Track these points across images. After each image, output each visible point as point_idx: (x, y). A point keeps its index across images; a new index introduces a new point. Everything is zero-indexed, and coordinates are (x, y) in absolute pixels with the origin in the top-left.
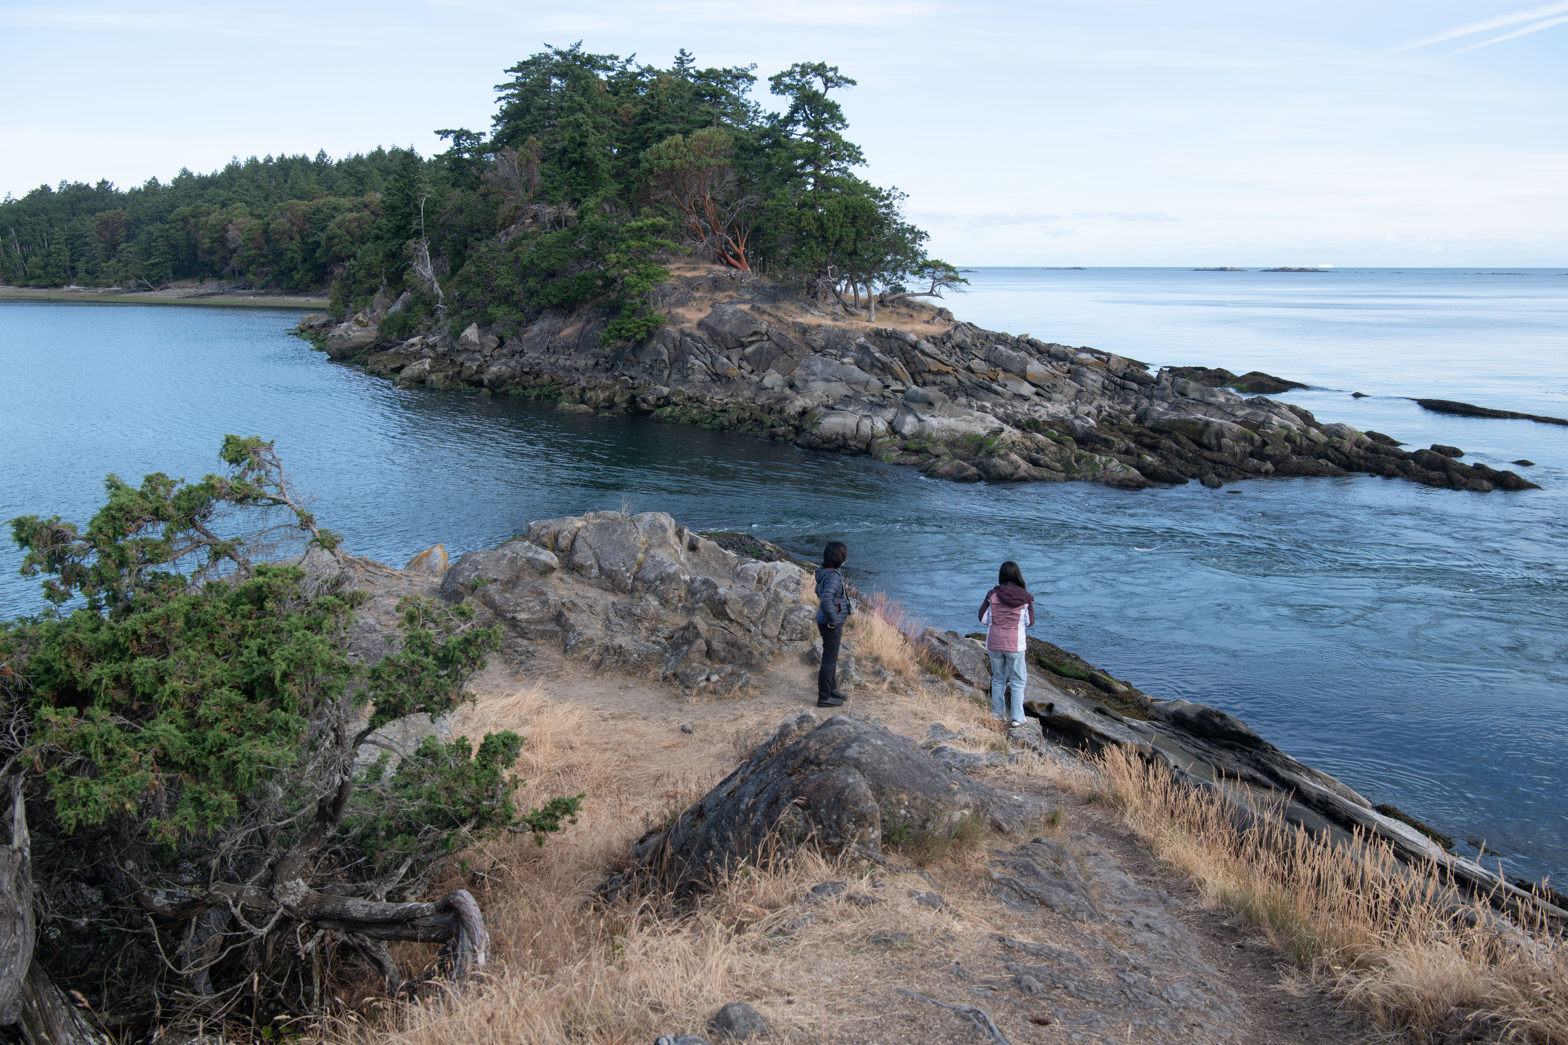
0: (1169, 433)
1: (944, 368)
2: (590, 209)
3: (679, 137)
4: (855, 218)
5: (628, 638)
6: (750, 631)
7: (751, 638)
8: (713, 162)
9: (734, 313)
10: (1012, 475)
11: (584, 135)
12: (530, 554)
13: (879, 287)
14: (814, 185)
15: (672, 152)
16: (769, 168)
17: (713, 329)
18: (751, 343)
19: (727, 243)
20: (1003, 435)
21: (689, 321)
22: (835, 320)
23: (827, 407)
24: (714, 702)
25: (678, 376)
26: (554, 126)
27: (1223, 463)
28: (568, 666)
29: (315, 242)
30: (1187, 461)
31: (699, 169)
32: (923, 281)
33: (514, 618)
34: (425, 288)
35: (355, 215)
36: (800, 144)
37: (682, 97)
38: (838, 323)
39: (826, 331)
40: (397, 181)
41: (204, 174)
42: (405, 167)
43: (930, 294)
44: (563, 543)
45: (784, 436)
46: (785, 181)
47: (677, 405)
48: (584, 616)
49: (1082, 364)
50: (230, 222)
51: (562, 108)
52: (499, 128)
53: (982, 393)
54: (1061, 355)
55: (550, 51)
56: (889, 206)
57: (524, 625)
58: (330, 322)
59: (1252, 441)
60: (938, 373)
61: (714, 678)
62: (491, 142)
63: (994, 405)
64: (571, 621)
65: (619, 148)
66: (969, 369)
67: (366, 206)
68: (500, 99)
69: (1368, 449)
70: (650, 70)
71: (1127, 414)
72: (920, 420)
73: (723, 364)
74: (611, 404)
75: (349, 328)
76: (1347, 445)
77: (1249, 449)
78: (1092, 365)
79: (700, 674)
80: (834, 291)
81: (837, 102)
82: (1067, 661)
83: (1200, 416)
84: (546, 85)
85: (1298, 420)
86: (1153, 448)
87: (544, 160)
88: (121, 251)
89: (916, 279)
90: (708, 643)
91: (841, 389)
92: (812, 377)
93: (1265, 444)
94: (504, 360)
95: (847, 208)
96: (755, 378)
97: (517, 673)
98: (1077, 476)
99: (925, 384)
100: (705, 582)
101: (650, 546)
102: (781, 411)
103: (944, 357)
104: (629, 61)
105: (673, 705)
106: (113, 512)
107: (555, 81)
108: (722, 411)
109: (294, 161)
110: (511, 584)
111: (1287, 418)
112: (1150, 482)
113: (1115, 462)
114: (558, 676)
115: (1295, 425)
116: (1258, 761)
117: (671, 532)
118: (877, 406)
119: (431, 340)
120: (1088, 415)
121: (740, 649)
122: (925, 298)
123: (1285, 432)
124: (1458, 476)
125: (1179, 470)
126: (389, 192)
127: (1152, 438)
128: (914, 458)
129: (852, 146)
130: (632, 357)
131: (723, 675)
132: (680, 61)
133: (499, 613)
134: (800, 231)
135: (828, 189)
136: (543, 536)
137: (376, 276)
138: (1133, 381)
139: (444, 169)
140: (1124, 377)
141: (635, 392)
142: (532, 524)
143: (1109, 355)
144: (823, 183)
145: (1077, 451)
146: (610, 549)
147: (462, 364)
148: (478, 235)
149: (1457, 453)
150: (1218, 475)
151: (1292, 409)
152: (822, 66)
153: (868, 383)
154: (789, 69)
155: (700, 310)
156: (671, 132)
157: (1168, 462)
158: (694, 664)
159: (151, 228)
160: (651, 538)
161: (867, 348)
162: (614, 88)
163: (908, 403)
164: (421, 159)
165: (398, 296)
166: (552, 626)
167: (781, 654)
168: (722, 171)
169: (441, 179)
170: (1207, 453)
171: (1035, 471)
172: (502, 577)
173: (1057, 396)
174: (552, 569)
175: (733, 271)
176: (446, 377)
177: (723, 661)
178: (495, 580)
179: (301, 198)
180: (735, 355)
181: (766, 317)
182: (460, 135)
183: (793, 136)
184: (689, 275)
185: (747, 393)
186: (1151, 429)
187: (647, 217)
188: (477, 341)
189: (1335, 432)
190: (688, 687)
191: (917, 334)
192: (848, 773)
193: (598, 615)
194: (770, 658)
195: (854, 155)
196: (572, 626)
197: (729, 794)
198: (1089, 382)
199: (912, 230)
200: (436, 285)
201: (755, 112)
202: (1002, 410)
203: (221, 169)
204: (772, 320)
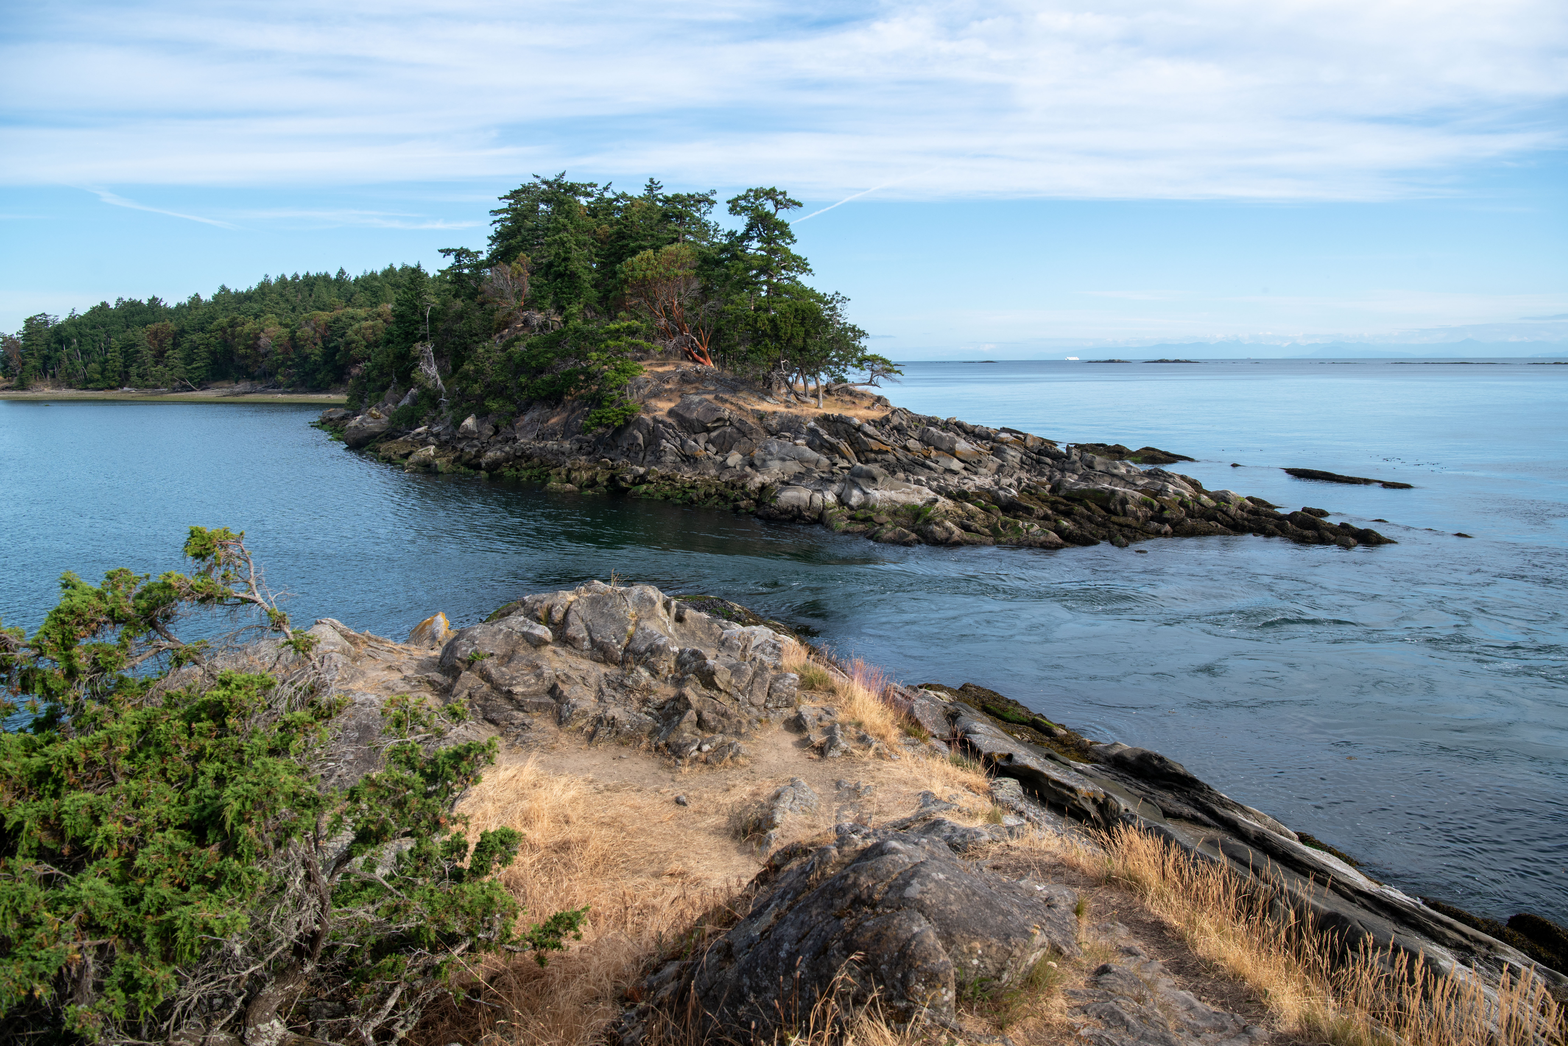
0: (1081, 500)
1: (884, 448)
2: (573, 314)
3: (650, 252)
4: (804, 319)
5: (621, 709)
6: (738, 700)
7: (739, 706)
8: (680, 272)
9: (700, 402)
10: (947, 539)
11: (568, 251)
12: (525, 629)
13: (824, 378)
14: (768, 292)
15: (644, 265)
16: (728, 277)
17: (682, 416)
18: (715, 428)
19: (693, 341)
20: (937, 505)
21: (661, 410)
22: (788, 407)
23: (783, 483)
24: (706, 772)
25: (652, 458)
26: (542, 244)
27: (1128, 526)
28: (563, 738)
29: (335, 347)
30: (1097, 524)
31: (668, 279)
32: (863, 373)
33: (509, 692)
34: (430, 385)
35: (370, 323)
36: (754, 257)
37: (652, 218)
38: (791, 410)
39: (780, 417)
40: (405, 293)
41: (240, 290)
42: (412, 281)
43: (870, 383)
44: (558, 616)
45: (746, 508)
46: (742, 289)
47: (652, 483)
48: (578, 688)
49: (1003, 442)
50: (262, 330)
51: (548, 229)
52: (494, 247)
53: (918, 469)
54: (984, 434)
55: (537, 181)
56: (833, 309)
57: (520, 698)
58: (348, 415)
59: (1151, 506)
60: (879, 452)
61: (706, 748)
62: (488, 259)
63: (928, 479)
64: (565, 693)
65: (598, 262)
66: (905, 448)
67: (379, 315)
68: (495, 222)
69: (1249, 512)
70: (624, 196)
71: (1043, 485)
72: (865, 493)
73: (691, 447)
74: (592, 483)
75: (363, 420)
76: (1232, 509)
77: (1150, 513)
78: (1011, 442)
79: (691, 744)
80: (787, 382)
81: (786, 222)
82: (1010, 707)
83: (1106, 486)
84: (534, 210)
85: (1190, 488)
86: (1068, 514)
87: (533, 274)
88: (168, 358)
89: (857, 370)
90: (699, 714)
91: (794, 467)
92: (769, 457)
93: (1163, 509)
94: (499, 446)
95: (796, 310)
96: (719, 458)
97: (513, 745)
98: (1003, 539)
99: (867, 462)
100: (694, 653)
101: (640, 619)
102: (743, 487)
103: (884, 438)
104: (606, 189)
105: (666, 775)
106: (62, 615)
107: (542, 206)
108: (692, 487)
109: (318, 278)
110: (508, 658)
111: (1180, 486)
112: (1068, 544)
113: (1036, 527)
114: (553, 748)
115: (1188, 492)
116: (1196, 800)
117: (659, 605)
118: (825, 482)
119: (435, 429)
120: (1010, 485)
121: (729, 719)
122: (866, 387)
123: (1179, 499)
124: (1328, 534)
125: (1091, 533)
126: (399, 303)
127: (1066, 505)
128: (861, 527)
129: (799, 258)
130: (611, 442)
131: (714, 744)
132: (650, 189)
133: (496, 687)
134: (756, 331)
135: (779, 295)
136: (537, 610)
137: (388, 375)
138: (1047, 456)
139: (447, 282)
140: (1039, 453)
141: (615, 472)
142: (526, 598)
143: (1026, 435)
144: (776, 290)
145: (1003, 518)
146: (601, 622)
147: (462, 450)
148: (475, 338)
149: (1324, 514)
150: (1124, 536)
151: (1183, 478)
152: (773, 190)
153: (818, 461)
154: (744, 193)
155: (670, 400)
156: (644, 248)
157: (1081, 526)
158: (686, 735)
159: (194, 337)
160: (640, 610)
161: (817, 431)
162: (593, 212)
163: (855, 478)
164: (427, 274)
165: (407, 391)
166: (547, 699)
167: (768, 721)
168: (688, 281)
169: (444, 291)
170: (1114, 518)
171: (967, 536)
172: (498, 652)
173: (983, 470)
174: (546, 643)
175: (699, 367)
176: (448, 461)
177: (713, 730)
178: (492, 655)
179: (323, 310)
180: (702, 438)
181: (728, 405)
182: (460, 253)
183: (749, 251)
184: (660, 370)
185: (713, 472)
186: (1064, 497)
187: (623, 320)
188: (475, 429)
189: (1221, 497)
190: (680, 757)
191: (860, 418)
192: (912, 920)
193: (591, 687)
194: (758, 726)
195: (802, 265)
196: (566, 698)
197: (762, 934)
198: (1009, 458)
199: (853, 329)
200: (439, 382)
201: (715, 230)
202: (935, 483)
203: (254, 286)
204: (734, 408)
